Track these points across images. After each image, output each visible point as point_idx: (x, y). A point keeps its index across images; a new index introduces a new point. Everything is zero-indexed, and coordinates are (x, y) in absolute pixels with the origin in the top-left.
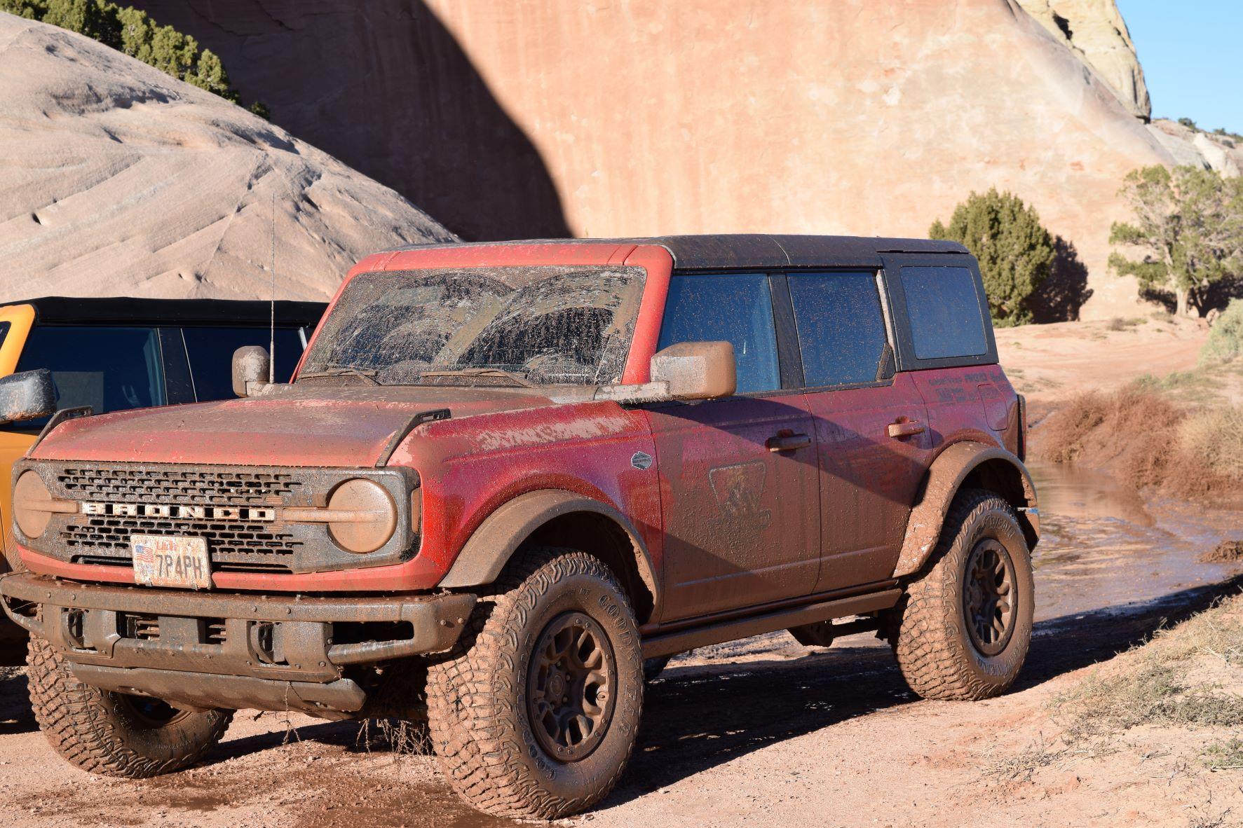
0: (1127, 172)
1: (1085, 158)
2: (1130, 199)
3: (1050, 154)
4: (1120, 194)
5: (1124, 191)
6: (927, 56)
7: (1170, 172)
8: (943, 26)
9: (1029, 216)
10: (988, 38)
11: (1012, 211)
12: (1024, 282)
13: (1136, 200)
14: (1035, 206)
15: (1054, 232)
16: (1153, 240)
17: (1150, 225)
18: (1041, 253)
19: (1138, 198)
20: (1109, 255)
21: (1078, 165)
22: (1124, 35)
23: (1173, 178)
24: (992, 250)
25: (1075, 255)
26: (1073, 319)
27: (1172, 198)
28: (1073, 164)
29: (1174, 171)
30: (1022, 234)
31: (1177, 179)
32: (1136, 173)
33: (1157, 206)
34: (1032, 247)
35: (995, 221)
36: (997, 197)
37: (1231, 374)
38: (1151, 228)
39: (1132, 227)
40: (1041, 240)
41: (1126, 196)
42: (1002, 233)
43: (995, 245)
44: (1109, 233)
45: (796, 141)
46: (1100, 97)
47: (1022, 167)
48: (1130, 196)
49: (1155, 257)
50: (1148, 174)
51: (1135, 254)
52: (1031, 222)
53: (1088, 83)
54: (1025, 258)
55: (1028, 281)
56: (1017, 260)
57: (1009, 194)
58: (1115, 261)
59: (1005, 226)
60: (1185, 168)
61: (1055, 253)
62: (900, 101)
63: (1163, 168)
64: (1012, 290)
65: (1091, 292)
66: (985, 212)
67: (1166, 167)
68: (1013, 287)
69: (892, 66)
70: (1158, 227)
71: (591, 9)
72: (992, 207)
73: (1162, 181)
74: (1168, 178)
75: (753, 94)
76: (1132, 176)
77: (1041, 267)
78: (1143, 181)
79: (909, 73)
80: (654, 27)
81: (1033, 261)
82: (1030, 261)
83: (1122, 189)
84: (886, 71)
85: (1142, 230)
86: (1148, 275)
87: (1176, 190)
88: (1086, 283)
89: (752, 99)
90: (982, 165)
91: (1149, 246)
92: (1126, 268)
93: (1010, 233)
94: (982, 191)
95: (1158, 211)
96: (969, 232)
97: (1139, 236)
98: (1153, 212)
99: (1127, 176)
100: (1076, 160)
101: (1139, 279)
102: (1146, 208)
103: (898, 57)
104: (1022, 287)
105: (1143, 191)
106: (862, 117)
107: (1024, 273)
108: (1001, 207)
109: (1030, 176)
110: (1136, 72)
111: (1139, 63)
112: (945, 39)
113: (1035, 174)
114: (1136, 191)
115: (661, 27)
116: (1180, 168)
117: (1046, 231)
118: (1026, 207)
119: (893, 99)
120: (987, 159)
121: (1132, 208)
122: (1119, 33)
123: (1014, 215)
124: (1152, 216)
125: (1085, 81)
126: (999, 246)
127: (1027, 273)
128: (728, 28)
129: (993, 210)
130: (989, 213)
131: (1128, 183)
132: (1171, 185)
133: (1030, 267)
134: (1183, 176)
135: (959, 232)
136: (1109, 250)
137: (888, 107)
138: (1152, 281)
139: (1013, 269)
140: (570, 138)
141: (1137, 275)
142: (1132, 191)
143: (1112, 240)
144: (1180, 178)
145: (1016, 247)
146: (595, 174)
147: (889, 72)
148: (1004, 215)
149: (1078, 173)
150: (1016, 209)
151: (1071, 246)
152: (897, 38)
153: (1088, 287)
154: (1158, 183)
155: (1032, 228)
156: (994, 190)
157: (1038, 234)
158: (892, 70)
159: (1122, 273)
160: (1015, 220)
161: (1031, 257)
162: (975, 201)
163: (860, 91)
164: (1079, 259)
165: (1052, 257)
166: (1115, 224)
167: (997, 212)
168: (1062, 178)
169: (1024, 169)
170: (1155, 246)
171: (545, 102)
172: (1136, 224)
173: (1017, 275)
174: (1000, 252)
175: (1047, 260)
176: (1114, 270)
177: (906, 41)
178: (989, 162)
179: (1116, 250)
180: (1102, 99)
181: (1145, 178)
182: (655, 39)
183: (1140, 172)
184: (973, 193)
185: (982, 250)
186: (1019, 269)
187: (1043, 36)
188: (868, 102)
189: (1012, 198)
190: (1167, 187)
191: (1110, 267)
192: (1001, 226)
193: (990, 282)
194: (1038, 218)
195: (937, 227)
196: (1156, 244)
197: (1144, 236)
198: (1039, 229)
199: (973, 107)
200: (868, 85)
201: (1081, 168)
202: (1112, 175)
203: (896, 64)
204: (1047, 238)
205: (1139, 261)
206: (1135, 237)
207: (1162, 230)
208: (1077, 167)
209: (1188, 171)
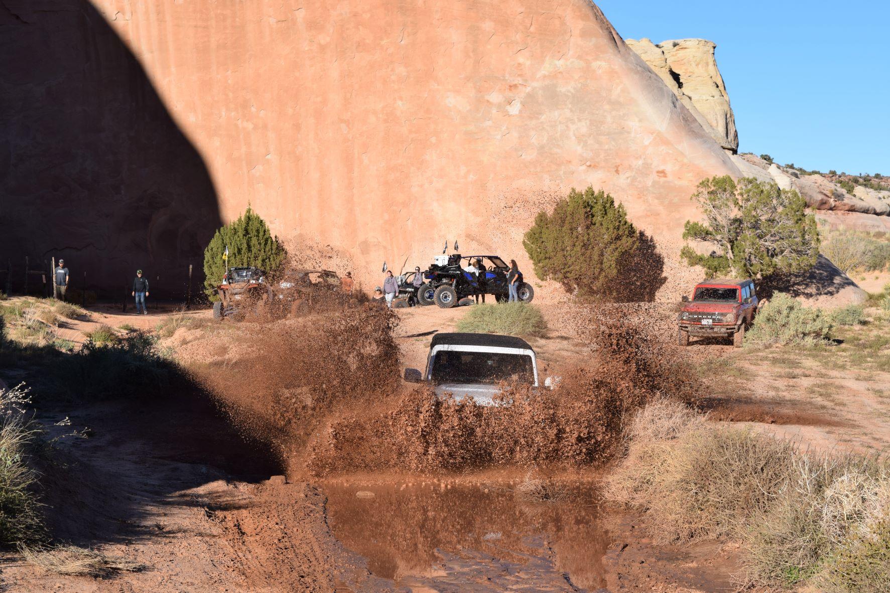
0: (701, 181)
1: (669, 168)
2: (702, 203)
3: (640, 162)
4: (694, 198)
5: (698, 195)
6: (545, 77)
7: (736, 184)
8: (559, 52)
9: (619, 211)
10: (595, 64)
11: (605, 207)
12: (611, 266)
13: (706, 204)
14: (625, 204)
15: (639, 226)
16: (719, 237)
17: (717, 225)
18: (626, 242)
19: (708, 202)
20: (682, 248)
21: (662, 173)
22: (721, 88)
23: (738, 187)
24: (585, 239)
25: (654, 247)
26: (650, 301)
27: (736, 203)
28: (658, 172)
29: (739, 182)
30: (611, 226)
31: (741, 189)
32: (708, 182)
33: (724, 209)
34: (618, 238)
35: (590, 215)
36: (593, 195)
37: (765, 362)
38: (717, 228)
39: (702, 226)
40: (627, 232)
41: (698, 200)
42: (595, 224)
43: (588, 234)
44: (683, 230)
45: (433, 140)
46: (684, 119)
47: (617, 171)
48: (702, 200)
49: (720, 252)
50: (717, 183)
51: (703, 248)
52: (620, 216)
53: (675, 107)
54: (613, 246)
55: (613, 266)
56: (606, 248)
57: (603, 192)
58: (687, 253)
59: (598, 219)
60: (748, 179)
61: (638, 244)
62: (520, 111)
63: (729, 177)
64: (600, 273)
65: (665, 279)
66: (581, 206)
67: (733, 178)
68: (602, 270)
69: (516, 82)
70: (723, 227)
71: (272, 21)
72: (588, 203)
73: (728, 188)
74: (734, 187)
75: (401, 99)
76: (704, 184)
77: (625, 255)
78: (713, 188)
79: (528, 89)
80: (324, 39)
81: (619, 250)
82: (617, 248)
83: (696, 194)
84: (510, 86)
85: (711, 229)
86: (713, 267)
87: (739, 197)
88: (662, 271)
89: (400, 103)
90: (584, 167)
91: (716, 242)
92: (694, 260)
93: (601, 224)
94: (581, 189)
95: (724, 214)
96: (566, 222)
97: (707, 233)
98: (720, 214)
99: (700, 184)
100: (661, 168)
101: (705, 269)
102: (715, 211)
103: (520, 75)
104: (608, 270)
105: (713, 197)
106: (489, 123)
107: (610, 259)
108: (596, 203)
109: (622, 180)
110: (728, 116)
111: (731, 109)
112: (560, 63)
113: (628, 178)
114: (707, 196)
115: (328, 39)
116: (744, 179)
117: (631, 225)
118: (616, 204)
119: (515, 109)
120: (588, 164)
121: (702, 210)
122: (718, 87)
123: (605, 210)
124: (719, 218)
125: (672, 105)
126: (591, 234)
127: (614, 258)
128: (383, 43)
129: (588, 205)
130: (585, 207)
131: (701, 190)
132: (736, 193)
133: (616, 254)
134: (746, 186)
135: (560, 221)
136: (682, 244)
137: (510, 116)
138: (716, 271)
139: (602, 255)
140: (250, 126)
141: (704, 266)
142: (703, 196)
143: (685, 236)
144: (744, 187)
145: (606, 236)
146: (269, 157)
147: (513, 87)
148: (598, 208)
149: (663, 180)
150: (608, 205)
151: (652, 240)
152: (521, 60)
153: (664, 275)
154: (725, 190)
155: (620, 222)
156: (591, 188)
157: (625, 227)
158: (515, 86)
159: (692, 264)
160: (606, 214)
161: (618, 246)
162: (575, 196)
163: (488, 101)
164: (658, 251)
165: (635, 247)
166: (688, 222)
167: (592, 207)
168: (650, 183)
169: (618, 174)
170: (720, 243)
171: (231, 95)
172: (706, 224)
173: (605, 260)
174: (592, 240)
175: (631, 249)
176: (686, 261)
177: (528, 63)
178: (590, 166)
179: (688, 244)
180: (686, 120)
181: (714, 186)
182: (323, 48)
183: (710, 181)
184: (573, 190)
185: (577, 238)
186: (607, 255)
187: (640, 66)
188: (494, 111)
189: (605, 196)
190: (732, 194)
191: (682, 258)
192: (595, 219)
193: (582, 265)
194: (625, 214)
195: (542, 216)
196: (721, 241)
197: (711, 234)
198: (626, 222)
199: (580, 120)
200: (495, 97)
201: (665, 176)
202: (689, 182)
203: (518, 81)
204: (631, 231)
205: (707, 255)
206: (703, 234)
207: (726, 229)
208: (662, 175)
209: (750, 182)
